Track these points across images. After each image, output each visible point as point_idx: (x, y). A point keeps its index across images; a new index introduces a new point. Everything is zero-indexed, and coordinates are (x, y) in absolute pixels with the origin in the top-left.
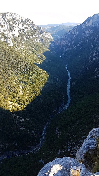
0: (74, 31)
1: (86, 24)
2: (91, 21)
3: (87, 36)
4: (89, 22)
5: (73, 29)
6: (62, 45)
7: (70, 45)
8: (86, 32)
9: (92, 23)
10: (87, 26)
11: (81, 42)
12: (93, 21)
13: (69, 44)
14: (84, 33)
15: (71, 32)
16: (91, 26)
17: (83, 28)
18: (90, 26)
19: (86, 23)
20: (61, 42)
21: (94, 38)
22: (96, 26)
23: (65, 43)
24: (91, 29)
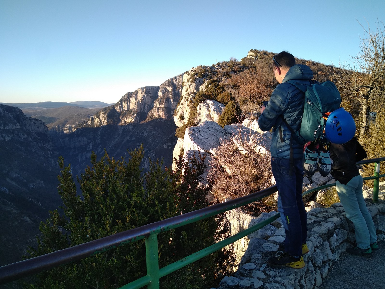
0: (99, 119)
1: (123, 106)
2: (133, 101)
4: (128, 102)
6: (75, 148)
7: (93, 148)
8: (125, 121)
10: (126, 109)
11: (117, 140)
12: (136, 100)
13: (89, 144)
14: (121, 124)
15: (93, 121)
16: (134, 111)
18: (131, 110)
19: (122, 104)
20: (70, 141)
21: (141, 134)
22: (144, 110)
23: (80, 142)
24: (133, 115)
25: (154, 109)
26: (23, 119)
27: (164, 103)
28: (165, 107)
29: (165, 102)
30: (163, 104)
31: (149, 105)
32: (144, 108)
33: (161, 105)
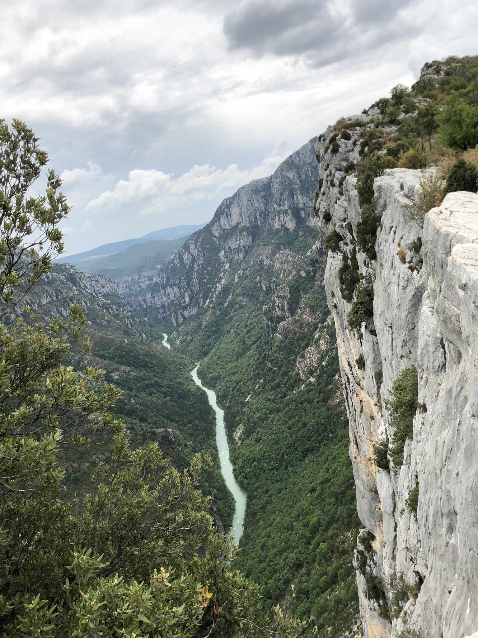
0: (190, 253)
1: (222, 224)
2: (235, 210)
3: (236, 257)
4: (228, 215)
5: (186, 247)
6: (163, 306)
7: (190, 300)
8: (230, 248)
9: (241, 216)
10: (228, 227)
11: (223, 280)
12: (240, 209)
13: (183, 296)
14: (225, 252)
15: (181, 258)
16: (240, 226)
17: (217, 238)
18: (235, 227)
19: (219, 220)
20: (154, 297)
21: (260, 261)
22: (255, 222)
23: (169, 295)
24: (241, 233)
25: (272, 215)
26: (80, 279)
27: (286, 202)
28: (290, 208)
29: (288, 200)
30: (285, 204)
31: (262, 212)
32: (256, 218)
33: (283, 206)
